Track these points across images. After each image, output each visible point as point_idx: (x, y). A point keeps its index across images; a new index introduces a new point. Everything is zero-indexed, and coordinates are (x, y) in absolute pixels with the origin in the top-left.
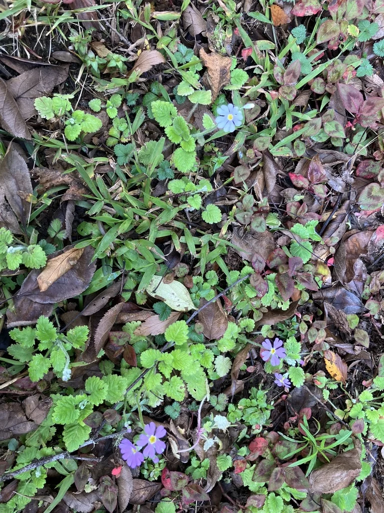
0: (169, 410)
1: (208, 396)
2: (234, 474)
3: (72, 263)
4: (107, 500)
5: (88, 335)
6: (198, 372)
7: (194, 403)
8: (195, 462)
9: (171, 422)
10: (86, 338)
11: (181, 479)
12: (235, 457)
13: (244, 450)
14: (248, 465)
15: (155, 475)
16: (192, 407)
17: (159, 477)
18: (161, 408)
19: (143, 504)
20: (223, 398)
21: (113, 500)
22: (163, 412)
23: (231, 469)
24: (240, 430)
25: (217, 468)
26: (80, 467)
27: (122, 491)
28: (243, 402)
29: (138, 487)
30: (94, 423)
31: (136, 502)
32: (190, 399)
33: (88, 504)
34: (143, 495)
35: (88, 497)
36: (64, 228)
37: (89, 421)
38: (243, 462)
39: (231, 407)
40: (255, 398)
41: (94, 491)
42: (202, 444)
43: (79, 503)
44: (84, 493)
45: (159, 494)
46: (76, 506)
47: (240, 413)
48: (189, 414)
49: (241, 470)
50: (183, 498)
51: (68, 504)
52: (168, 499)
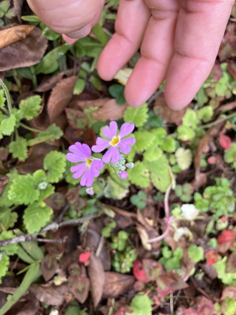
0: (135, 200)
1: (174, 185)
2: (207, 266)
3: (20, 34)
4: (77, 291)
5: (41, 104)
6: (160, 159)
7: (159, 194)
8: (166, 253)
9: (138, 211)
10: (39, 107)
11: (155, 267)
12: (207, 248)
13: (214, 241)
14: (219, 257)
15: (126, 266)
16: (158, 198)
17: (132, 269)
18: (128, 198)
19: (117, 299)
20: (188, 188)
21: (84, 290)
22: (129, 203)
23: (203, 262)
24: (207, 223)
25: (190, 259)
26: (47, 257)
27: (94, 284)
28: (208, 190)
29: (110, 281)
30: (56, 204)
31: (110, 296)
32: (154, 191)
33: (58, 296)
34: (117, 289)
35: (59, 289)
36: (12, 6)
37: (50, 201)
38: (215, 254)
39: (198, 196)
40: (220, 185)
41: (64, 284)
42: (172, 234)
43: (49, 296)
44: (54, 286)
45: (133, 289)
46: (46, 299)
47: (206, 202)
48: (156, 206)
49: (214, 261)
50: (158, 290)
51: (38, 297)
52: (142, 293)
